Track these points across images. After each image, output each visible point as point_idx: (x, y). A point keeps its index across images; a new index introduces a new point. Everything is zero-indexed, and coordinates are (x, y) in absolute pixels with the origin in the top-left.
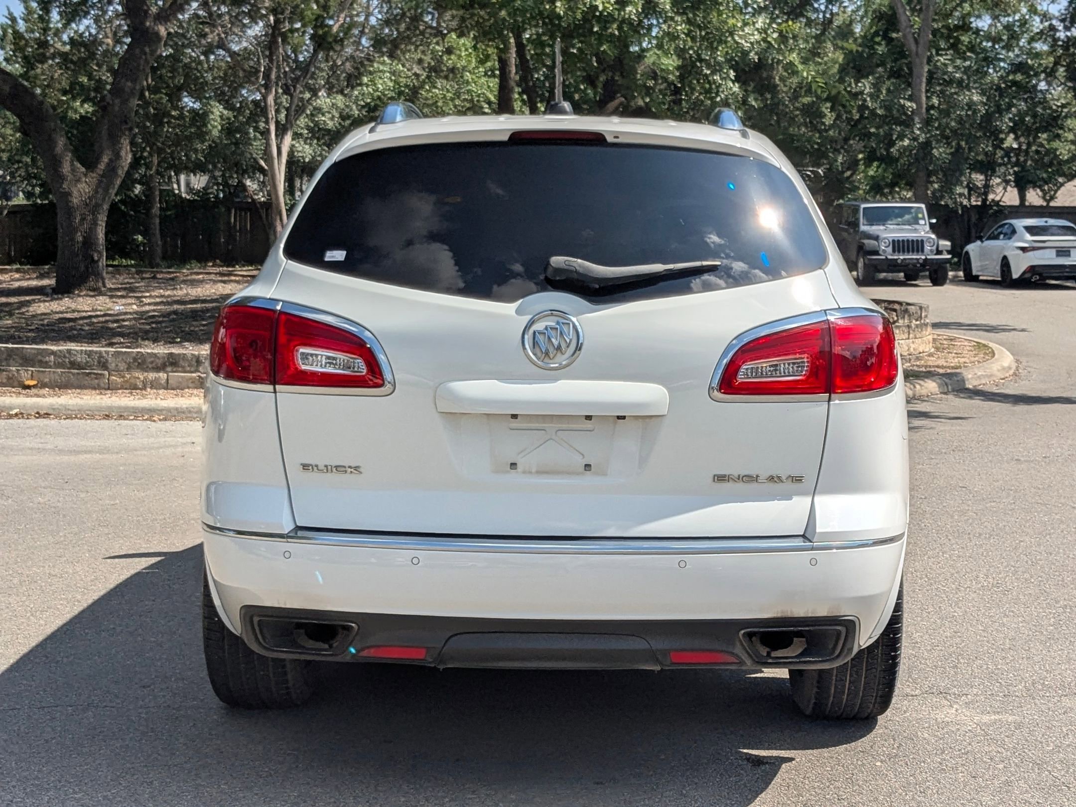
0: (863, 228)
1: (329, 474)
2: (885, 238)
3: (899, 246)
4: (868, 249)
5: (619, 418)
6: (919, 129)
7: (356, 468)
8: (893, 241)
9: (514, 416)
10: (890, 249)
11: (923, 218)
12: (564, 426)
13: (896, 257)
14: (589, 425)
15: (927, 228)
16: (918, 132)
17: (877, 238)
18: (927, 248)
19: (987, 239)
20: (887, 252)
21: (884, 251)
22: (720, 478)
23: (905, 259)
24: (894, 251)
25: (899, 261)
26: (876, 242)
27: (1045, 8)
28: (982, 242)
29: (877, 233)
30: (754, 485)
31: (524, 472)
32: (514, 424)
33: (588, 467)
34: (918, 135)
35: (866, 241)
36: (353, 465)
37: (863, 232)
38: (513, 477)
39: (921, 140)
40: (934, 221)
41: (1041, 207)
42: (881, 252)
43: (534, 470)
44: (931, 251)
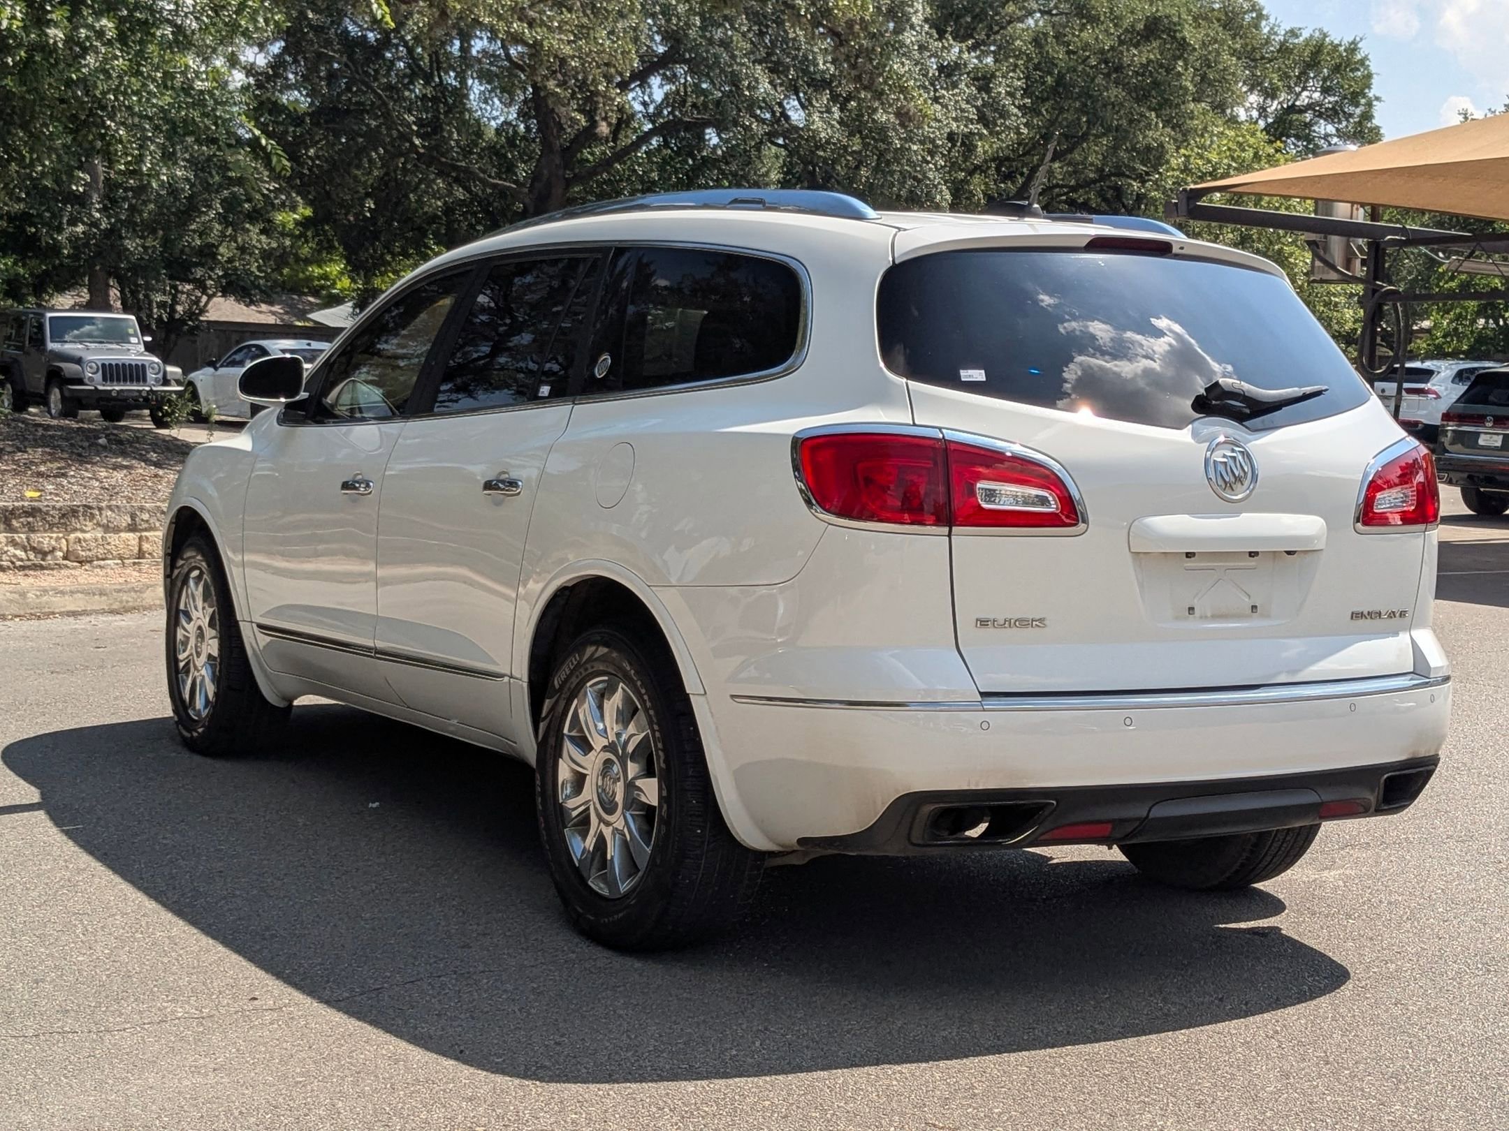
0: (51, 346)
1: (1009, 630)
2: (91, 361)
3: (112, 372)
4: (68, 376)
5: (1289, 553)
6: (98, 210)
7: (1041, 620)
8: (103, 365)
9: (1189, 555)
10: (99, 376)
11: (135, 335)
12: (1231, 564)
13: (109, 388)
14: (1252, 562)
15: (142, 348)
16: (97, 215)
17: (79, 361)
18: (151, 376)
19: (222, 366)
20: (95, 382)
21: (91, 379)
22: (1356, 616)
23: (122, 390)
24: (105, 379)
25: (114, 394)
26: (78, 367)
27: (251, 60)
28: (216, 369)
29: (78, 354)
30: (1377, 622)
31: (1201, 617)
32: (1190, 563)
33: (1254, 608)
34: (99, 220)
35: (62, 365)
36: (1038, 617)
37: (51, 351)
38: (1192, 624)
39: (103, 226)
40: (148, 339)
41: (276, 325)
42: (86, 381)
43: (1209, 615)
44: (157, 380)
